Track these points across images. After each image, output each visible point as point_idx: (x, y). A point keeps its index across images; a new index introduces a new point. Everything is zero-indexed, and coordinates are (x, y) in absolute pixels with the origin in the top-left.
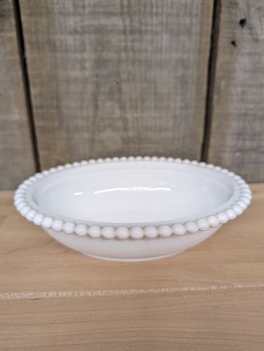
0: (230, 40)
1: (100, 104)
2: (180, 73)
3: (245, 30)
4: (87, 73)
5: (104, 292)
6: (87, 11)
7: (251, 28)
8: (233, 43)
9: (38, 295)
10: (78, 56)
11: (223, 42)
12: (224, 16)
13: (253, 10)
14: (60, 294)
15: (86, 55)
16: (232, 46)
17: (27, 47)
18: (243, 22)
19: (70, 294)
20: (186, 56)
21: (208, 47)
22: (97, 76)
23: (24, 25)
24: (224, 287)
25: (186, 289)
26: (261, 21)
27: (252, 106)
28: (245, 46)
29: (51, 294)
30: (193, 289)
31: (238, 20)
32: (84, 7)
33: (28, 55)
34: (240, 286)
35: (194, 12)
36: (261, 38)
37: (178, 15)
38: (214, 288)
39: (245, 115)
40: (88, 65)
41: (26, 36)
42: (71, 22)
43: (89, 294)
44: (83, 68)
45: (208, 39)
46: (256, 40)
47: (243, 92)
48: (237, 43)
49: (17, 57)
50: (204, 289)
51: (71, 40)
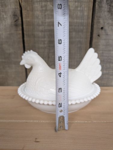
0: (97, 34)
1: (50, 56)
2: (79, 46)
3: (103, 31)
4: (46, 45)
5: (49, 121)
6: (46, 24)
7: (105, 30)
8: (99, 35)
9: (27, 121)
10: (43, 39)
11: (95, 35)
12: (95, 26)
13: (106, 24)
14: (34, 121)
15: (46, 39)
16: (98, 36)
17: (25, 36)
18: (102, 28)
19: (37, 121)
20: (81, 40)
21: (89, 37)
22: (49, 46)
23: (25, 29)
24: (90, 122)
25: (76, 122)
26: (109, 28)
27: (106, 58)
28: (103, 37)
29: (31, 121)
30: (79, 122)
31: (100, 27)
32: (45, 23)
33: (25, 39)
34: (95, 122)
35: (84, 25)
36: (109, 34)
37: (78, 26)
38: (86, 122)
39: (104, 61)
40: (46, 42)
41: (25, 33)
42: (41, 28)
43: (44, 121)
44: (44, 44)
45: (89, 34)
46: (107, 35)
47: (102, 53)
48: (100, 35)
49: (21, 40)
50: (83, 122)
51: (40, 34)
